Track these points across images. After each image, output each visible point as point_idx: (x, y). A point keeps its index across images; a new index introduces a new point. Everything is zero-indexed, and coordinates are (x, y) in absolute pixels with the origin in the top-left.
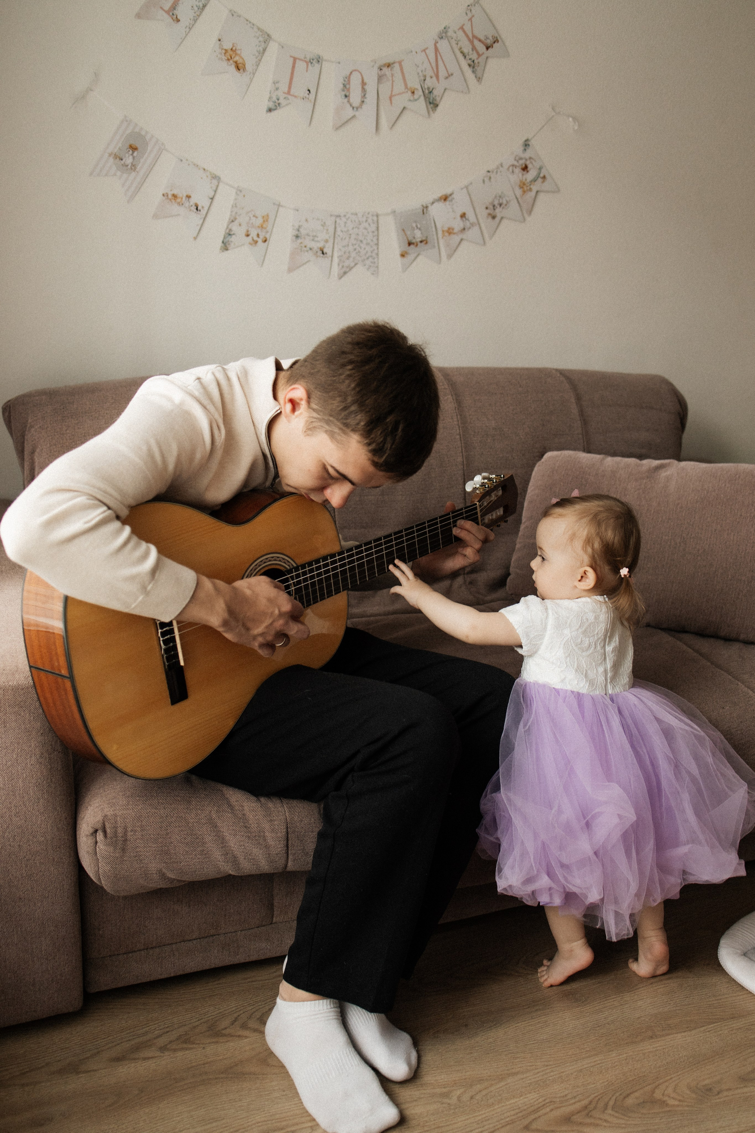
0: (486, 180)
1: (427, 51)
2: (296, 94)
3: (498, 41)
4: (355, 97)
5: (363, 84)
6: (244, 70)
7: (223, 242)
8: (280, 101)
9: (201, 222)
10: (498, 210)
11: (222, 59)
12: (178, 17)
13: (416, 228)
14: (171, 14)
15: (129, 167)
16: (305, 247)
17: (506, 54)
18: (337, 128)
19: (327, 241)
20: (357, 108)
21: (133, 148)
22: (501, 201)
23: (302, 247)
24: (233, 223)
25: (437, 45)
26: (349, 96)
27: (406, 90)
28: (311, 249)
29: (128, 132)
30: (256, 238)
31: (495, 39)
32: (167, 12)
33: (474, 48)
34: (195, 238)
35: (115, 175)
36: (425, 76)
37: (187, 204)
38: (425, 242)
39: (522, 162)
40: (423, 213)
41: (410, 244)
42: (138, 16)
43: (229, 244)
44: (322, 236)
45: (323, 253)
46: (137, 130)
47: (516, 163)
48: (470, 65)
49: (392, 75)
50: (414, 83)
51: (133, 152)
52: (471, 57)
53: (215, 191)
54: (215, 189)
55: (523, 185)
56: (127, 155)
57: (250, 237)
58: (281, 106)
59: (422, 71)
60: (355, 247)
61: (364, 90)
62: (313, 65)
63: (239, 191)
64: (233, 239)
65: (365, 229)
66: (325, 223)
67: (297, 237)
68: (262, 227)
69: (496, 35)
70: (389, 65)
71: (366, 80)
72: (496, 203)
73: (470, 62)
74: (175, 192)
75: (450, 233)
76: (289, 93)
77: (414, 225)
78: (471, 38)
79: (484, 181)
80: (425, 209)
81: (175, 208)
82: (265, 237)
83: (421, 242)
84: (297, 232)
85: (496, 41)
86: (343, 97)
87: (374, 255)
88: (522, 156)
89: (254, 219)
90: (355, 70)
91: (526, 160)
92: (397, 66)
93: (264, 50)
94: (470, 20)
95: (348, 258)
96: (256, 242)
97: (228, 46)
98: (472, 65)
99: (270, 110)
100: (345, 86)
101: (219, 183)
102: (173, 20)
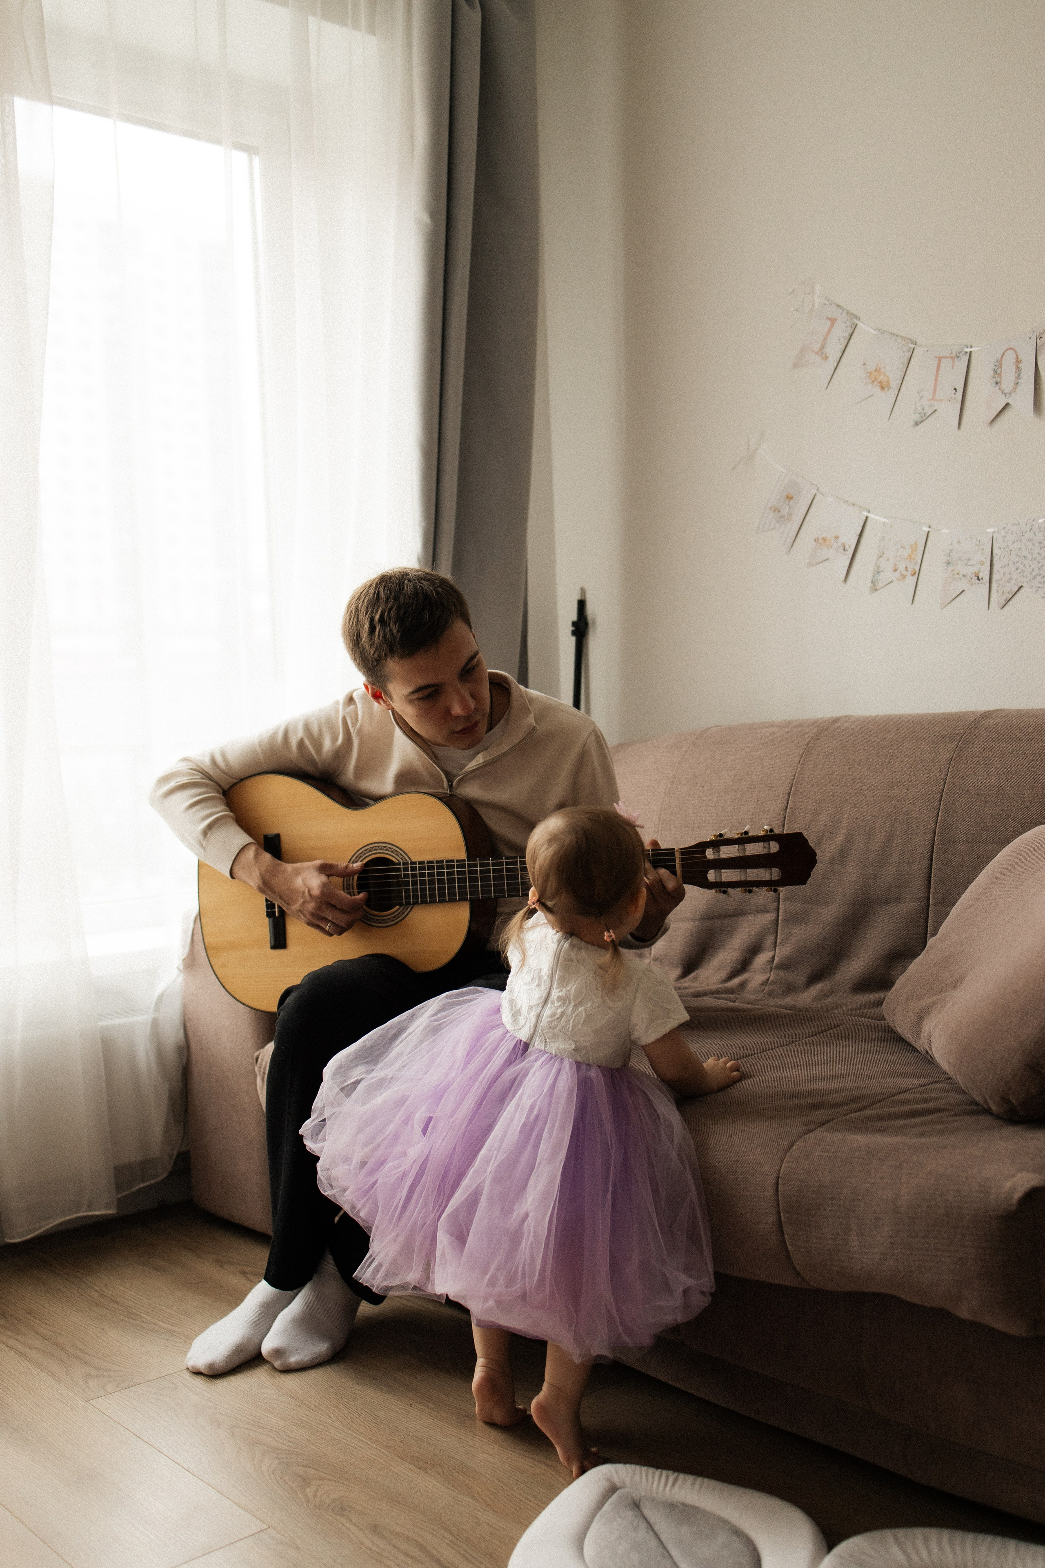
2: (941, 399)
4: (1009, 381)
5: (1018, 361)
6: (889, 387)
7: (872, 582)
8: (925, 411)
11: (866, 384)
12: (827, 354)
14: (820, 353)
15: (786, 517)
16: (958, 574)
18: (993, 421)
19: (983, 563)
20: (1010, 394)
21: (790, 498)
23: (954, 574)
24: (881, 559)
26: (1000, 382)
28: (964, 576)
29: (786, 482)
30: (904, 572)
32: (817, 353)
34: (845, 582)
35: (775, 528)
37: (835, 546)
42: (795, 366)
43: (878, 583)
44: (977, 558)
45: (978, 579)
46: (793, 479)
51: (789, 502)
53: (863, 527)
54: (862, 524)
56: (784, 506)
57: (899, 571)
58: (926, 415)
60: (1017, 565)
61: (1018, 369)
62: (960, 358)
64: (881, 576)
65: (1030, 540)
66: (980, 542)
67: (948, 563)
68: (910, 558)
71: (1020, 358)
74: (824, 535)
76: (933, 399)
81: (824, 552)
82: (914, 570)
84: (948, 558)
86: (994, 385)
89: (901, 551)
90: (1014, 349)
93: (909, 359)
95: (1009, 581)
96: (904, 577)
97: (873, 368)
99: (917, 424)
100: (995, 372)
101: (867, 517)
102: (823, 359)
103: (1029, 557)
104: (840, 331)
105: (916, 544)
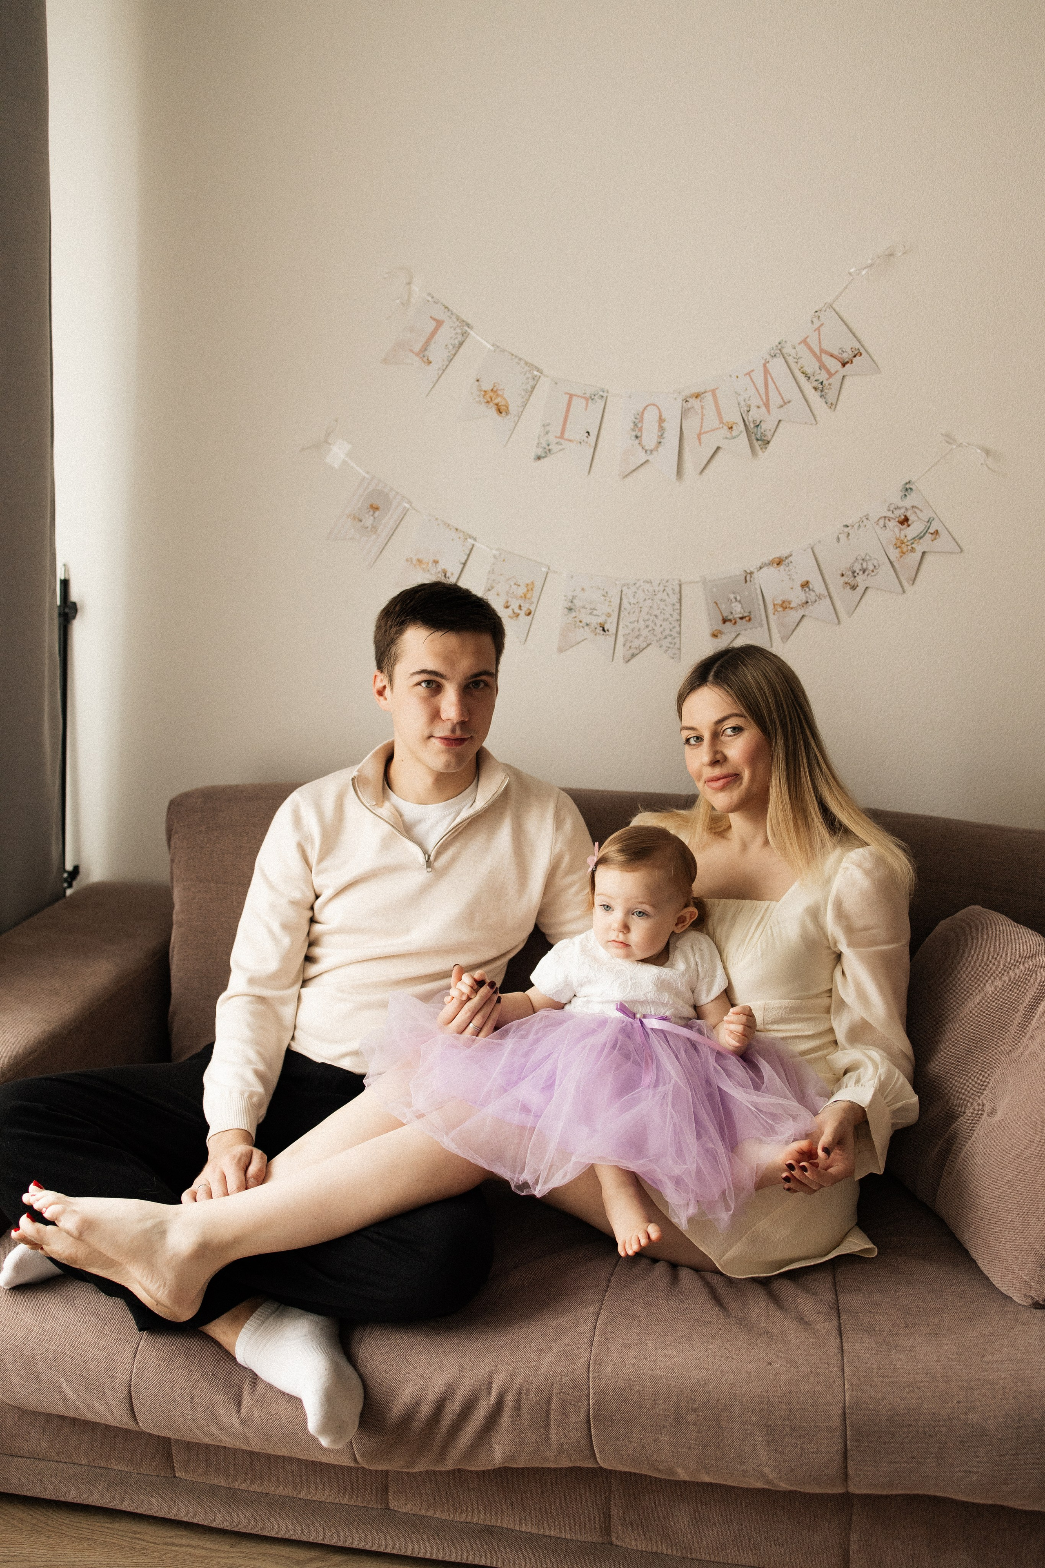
0: (843, 538)
1: (753, 375)
2: (570, 438)
3: (861, 354)
4: (650, 439)
5: (661, 420)
6: (507, 413)
8: (550, 447)
10: (860, 579)
11: (479, 402)
12: (430, 359)
13: (734, 600)
14: (421, 356)
15: (369, 529)
16: (581, 622)
18: (625, 476)
19: (609, 615)
20: (651, 451)
21: (375, 508)
22: (865, 566)
23: (575, 621)
24: (489, 592)
25: (767, 365)
26: (640, 437)
27: (721, 425)
28: (587, 625)
29: (371, 488)
30: (517, 611)
31: (856, 352)
32: (417, 354)
33: (822, 366)
35: (354, 538)
36: (749, 406)
37: (433, 570)
38: (747, 618)
39: (898, 513)
40: (746, 582)
41: (725, 621)
42: (385, 361)
44: (603, 609)
45: (604, 630)
46: (379, 488)
47: (890, 514)
48: (816, 389)
49: (702, 408)
50: (733, 416)
51: (374, 512)
52: (816, 378)
53: (469, 555)
54: (468, 552)
55: (900, 544)
56: (367, 516)
57: (510, 608)
58: (552, 453)
59: (745, 400)
60: (647, 623)
61: (661, 429)
62: (595, 402)
63: (499, 553)
65: (663, 600)
66: (607, 593)
67: (570, 609)
68: (525, 597)
69: (857, 346)
70: (697, 396)
71: (663, 416)
72: (857, 567)
73: (816, 384)
74: (420, 556)
75: (785, 608)
76: (562, 436)
77: (732, 596)
78: (818, 353)
79: (838, 539)
80: (748, 576)
81: (419, 575)
82: (529, 609)
83: (741, 618)
84: (570, 604)
85: (858, 354)
86: (633, 438)
87: (674, 633)
88: (900, 504)
89: (514, 587)
90: (654, 405)
91: (907, 509)
92: (709, 396)
93: (533, 388)
94: (818, 329)
95: (637, 637)
96: (517, 615)
97: (487, 386)
98: (820, 388)
99: (539, 458)
100: (636, 425)
101: (473, 545)
102: (424, 362)
103: (661, 617)
104: (447, 335)
105: (533, 583)
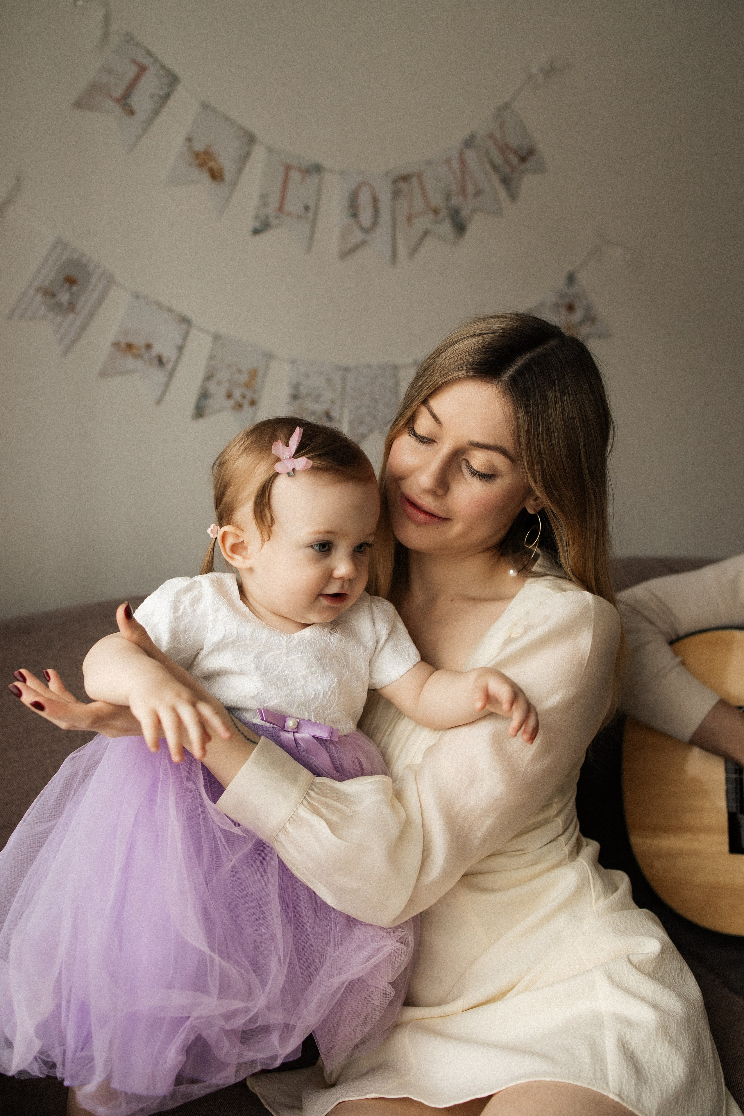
1: (451, 162)
2: (290, 212)
3: (534, 153)
4: (366, 217)
5: (375, 201)
6: (222, 179)
7: (196, 407)
8: (269, 220)
9: (164, 380)
11: (191, 165)
12: (132, 109)
14: (122, 103)
15: (65, 306)
16: (306, 410)
17: (541, 169)
18: (345, 254)
19: (333, 402)
20: (368, 231)
21: (71, 281)
23: (301, 410)
24: (209, 381)
25: (463, 155)
26: (357, 215)
27: (428, 209)
28: (313, 413)
29: (64, 258)
30: (240, 400)
31: (530, 151)
32: (118, 101)
33: (507, 161)
34: (158, 402)
35: (44, 317)
36: (450, 192)
37: (147, 356)
39: (567, 299)
42: (78, 105)
43: (205, 409)
44: (327, 395)
45: (329, 418)
46: (76, 256)
47: (561, 298)
48: (502, 181)
49: (410, 191)
50: (437, 200)
51: (71, 286)
52: (503, 171)
53: (185, 339)
54: (184, 335)
55: (569, 328)
56: (62, 290)
57: (233, 398)
58: (270, 226)
59: (446, 186)
61: (376, 208)
62: (310, 175)
63: (217, 337)
64: (210, 401)
65: (382, 385)
66: (330, 378)
67: (295, 397)
68: (248, 385)
69: (531, 145)
70: (406, 178)
71: (377, 197)
73: (502, 176)
74: (130, 339)
76: (280, 209)
78: (503, 148)
81: (130, 362)
82: (253, 399)
84: (295, 391)
85: (531, 153)
86: (351, 217)
88: (567, 292)
89: (237, 375)
90: (369, 186)
91: (572, 297)
92: (415, 179)
93: (248, 155)
94: (501, 126)
96: (241, 405)
97: (199, 147)
98: (506, 181)
99: (256, 232)
100: (352, 203)
101: (189, 328)
102: (126, 112)
104: (151, 83)
105: (255, 370)
